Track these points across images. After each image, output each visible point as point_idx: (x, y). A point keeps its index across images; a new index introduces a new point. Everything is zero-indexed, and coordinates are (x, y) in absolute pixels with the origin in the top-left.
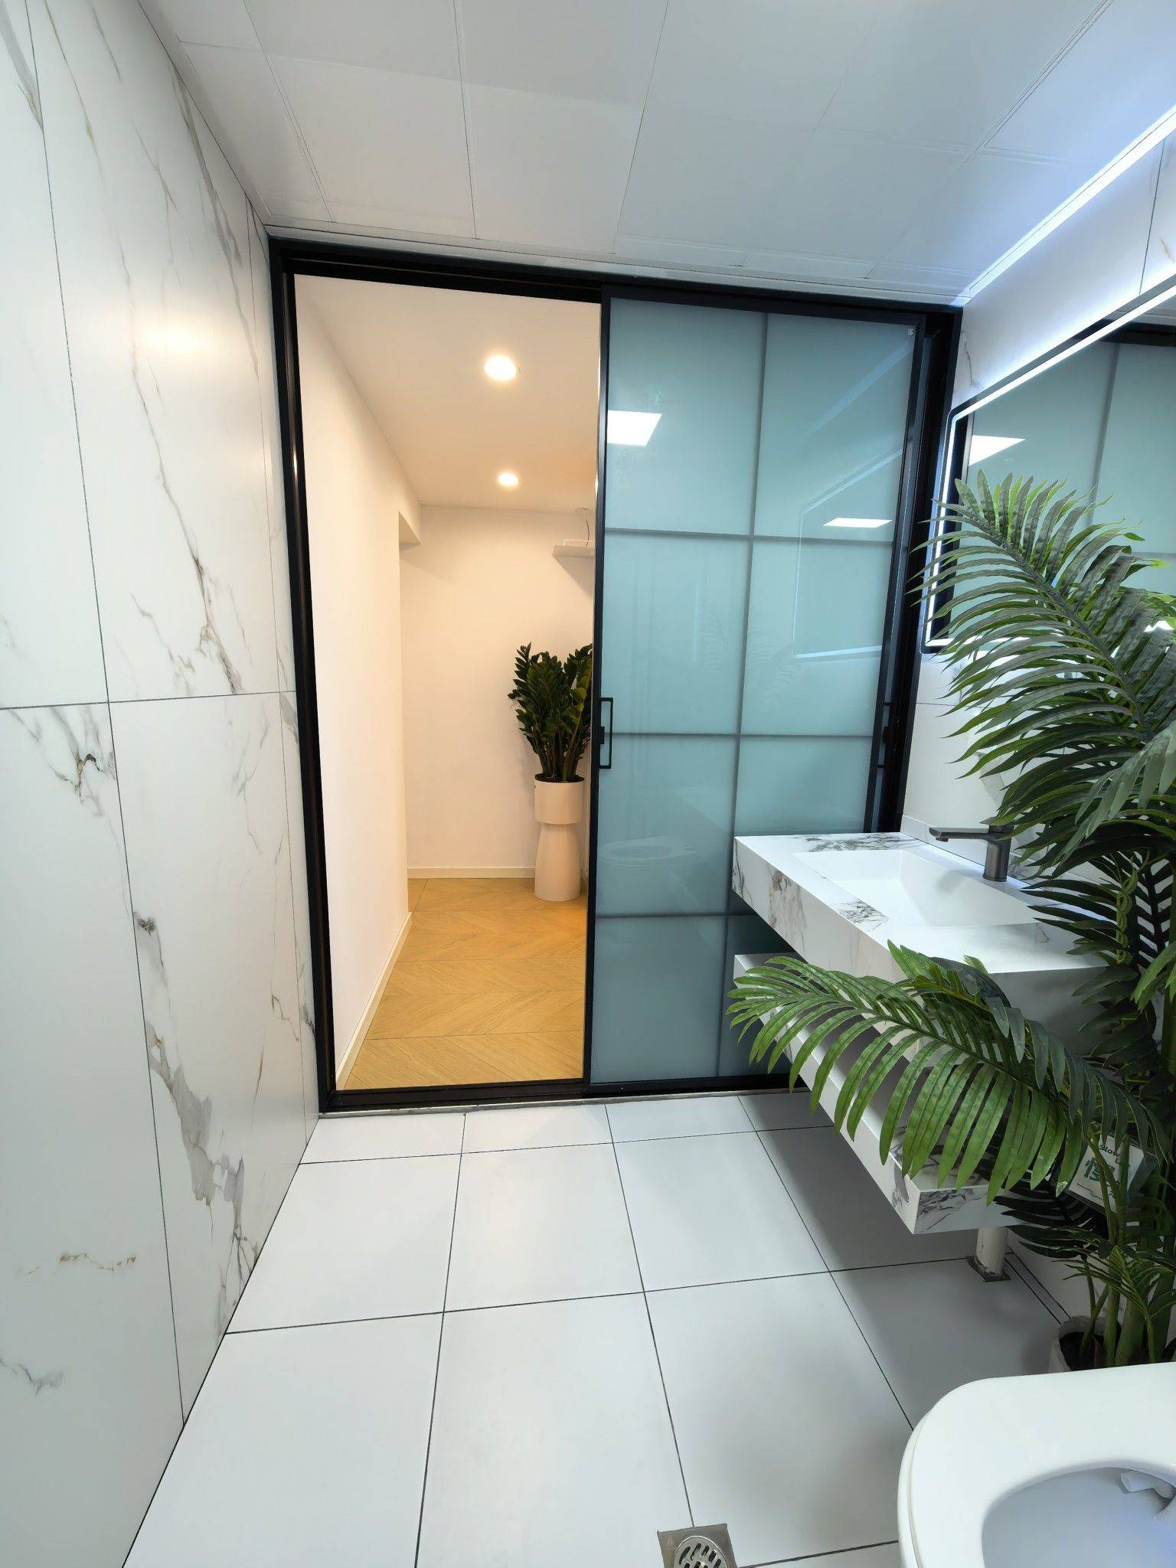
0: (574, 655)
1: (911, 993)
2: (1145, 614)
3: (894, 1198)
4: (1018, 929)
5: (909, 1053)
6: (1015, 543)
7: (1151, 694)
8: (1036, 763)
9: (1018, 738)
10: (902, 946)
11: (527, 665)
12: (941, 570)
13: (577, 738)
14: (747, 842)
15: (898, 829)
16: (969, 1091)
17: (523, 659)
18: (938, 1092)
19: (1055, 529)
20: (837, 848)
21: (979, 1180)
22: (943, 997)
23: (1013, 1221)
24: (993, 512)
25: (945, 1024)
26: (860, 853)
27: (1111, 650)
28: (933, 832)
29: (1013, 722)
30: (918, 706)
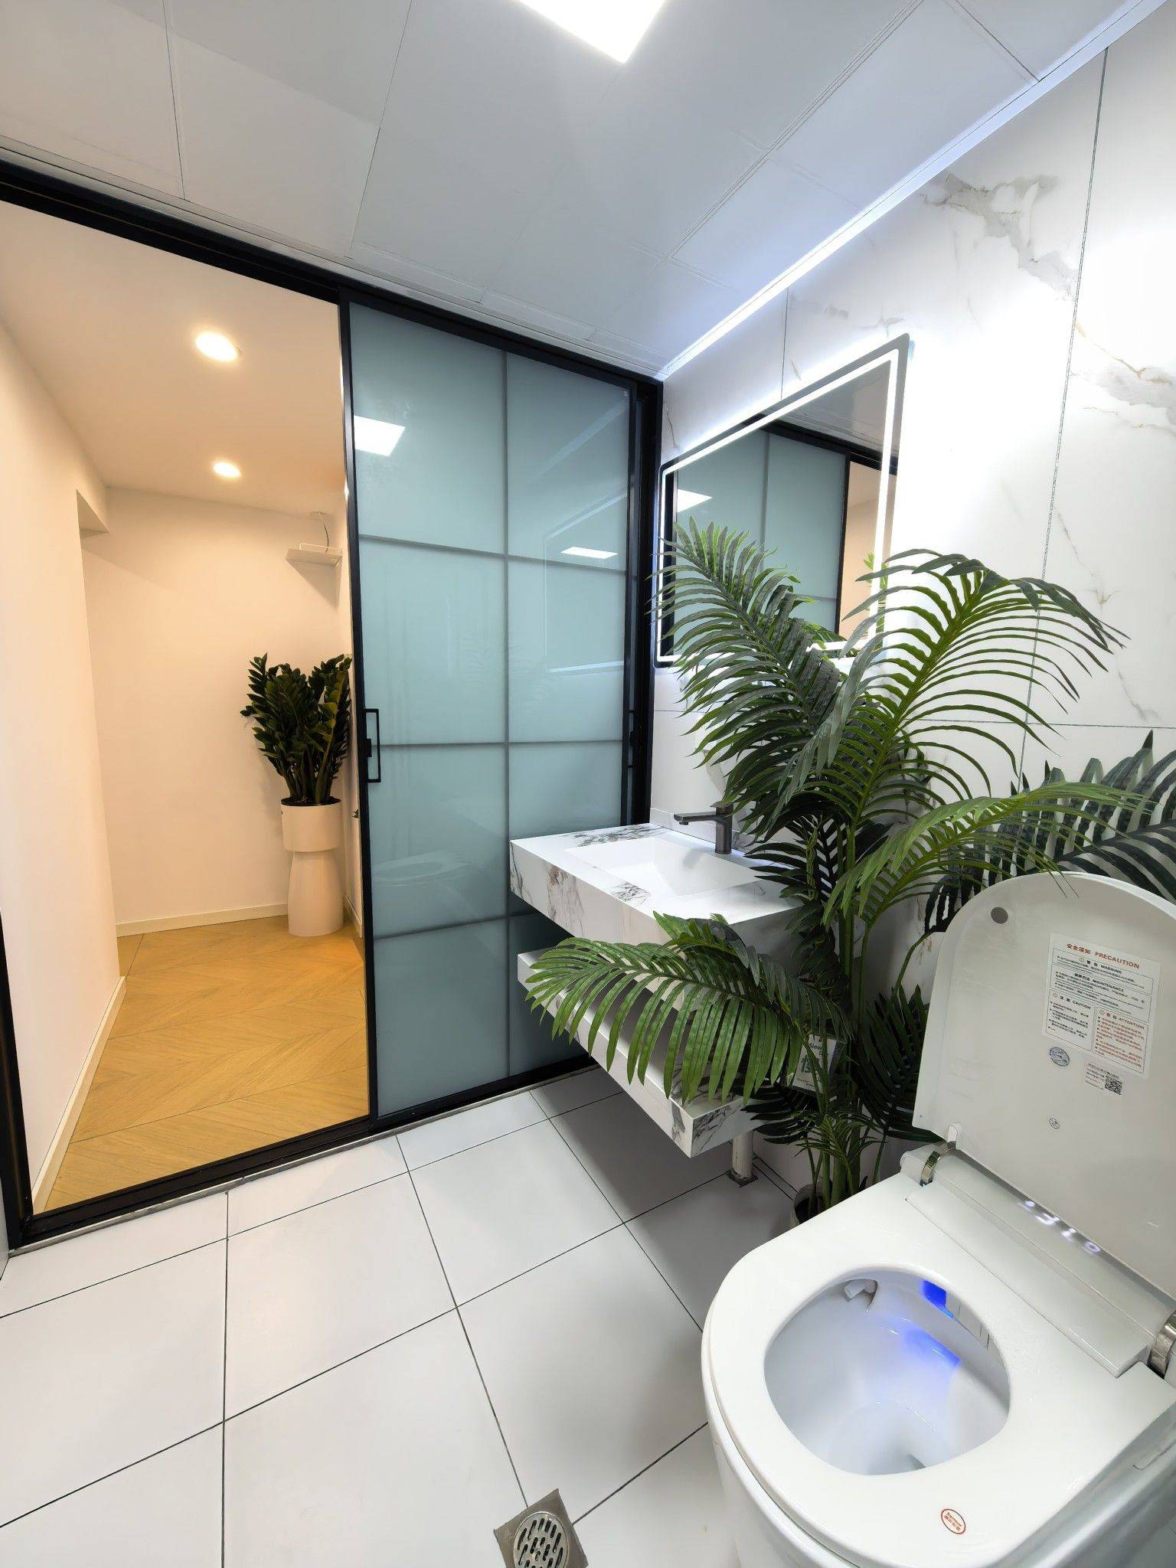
0: (319, 667)
1: (676, 951)
2: (806, 637)
3: (673, 1133)
4: (743, 888)
5: (677, 1005)
6: (720, 578)
7: (814, 697)
8: (746, 753)
9: (732, 734)
10: (665, 915)
11: (263, 678)
12: (664, 598)
13: (329, 756)
14: (523, 844)
15: (647, 821)
16: (725, 1019)
17: (259, 672)
18: (703, 1026)
19: (746, 567)
20: (602, 841)
21: (734, 1095)
22: (699, 949)
23: (759, 1123)
24: (702, 551)
25: (702, 970)
26: (621, 844)
27: (788, 664)
28: (677, 817)
29: (728, 721)
30: (656, 714)
